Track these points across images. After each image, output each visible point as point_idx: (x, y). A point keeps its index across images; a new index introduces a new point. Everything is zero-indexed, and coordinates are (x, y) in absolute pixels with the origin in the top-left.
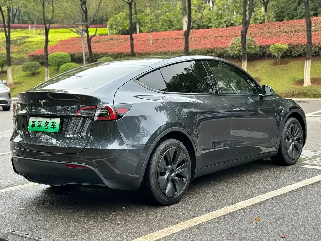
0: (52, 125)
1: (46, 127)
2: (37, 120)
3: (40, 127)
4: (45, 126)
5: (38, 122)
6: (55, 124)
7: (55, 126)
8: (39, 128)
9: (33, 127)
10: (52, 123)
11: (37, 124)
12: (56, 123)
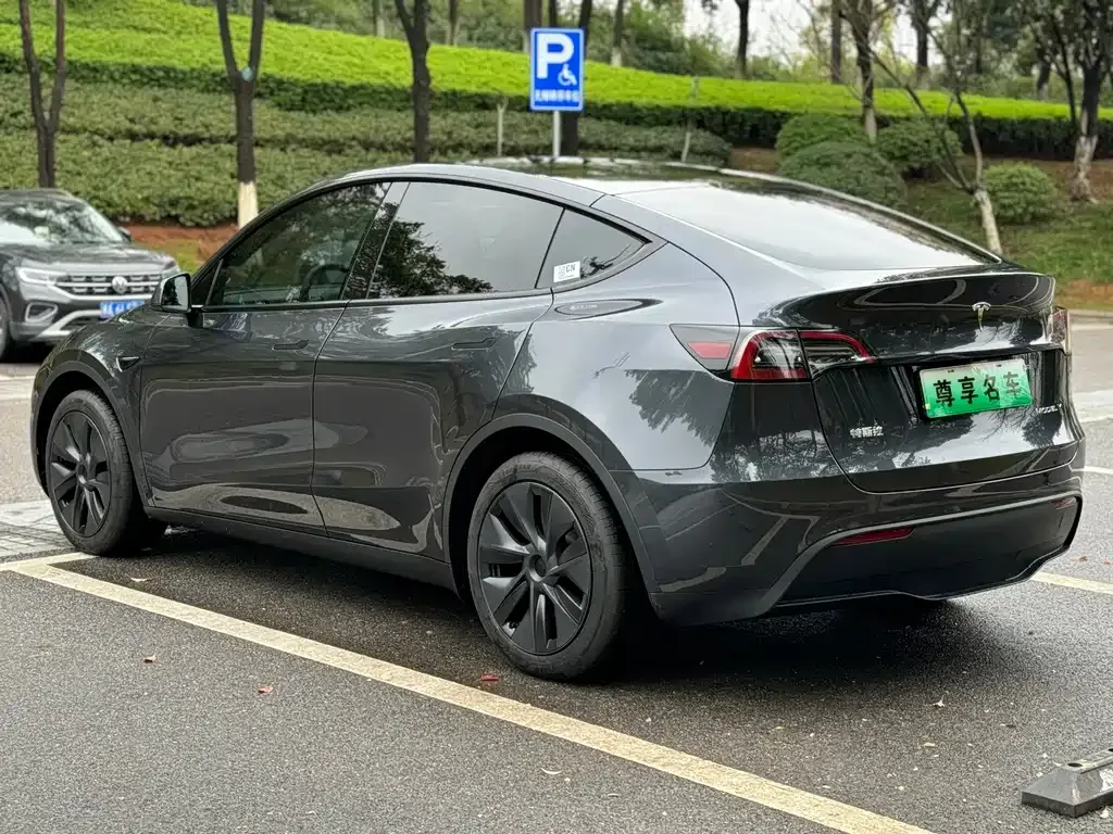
0: (1008, 385)
1: (993, 394)
2: (954, 376)
3: (970, 397)
4: (988, 393)
5: (960, 381)
6: (1015, 380)
7: (1017, 384)
8: (970, 402)
9: (947, 403)
10: (1005, 377)
11: (957, 390)
12: (1016, 375)
